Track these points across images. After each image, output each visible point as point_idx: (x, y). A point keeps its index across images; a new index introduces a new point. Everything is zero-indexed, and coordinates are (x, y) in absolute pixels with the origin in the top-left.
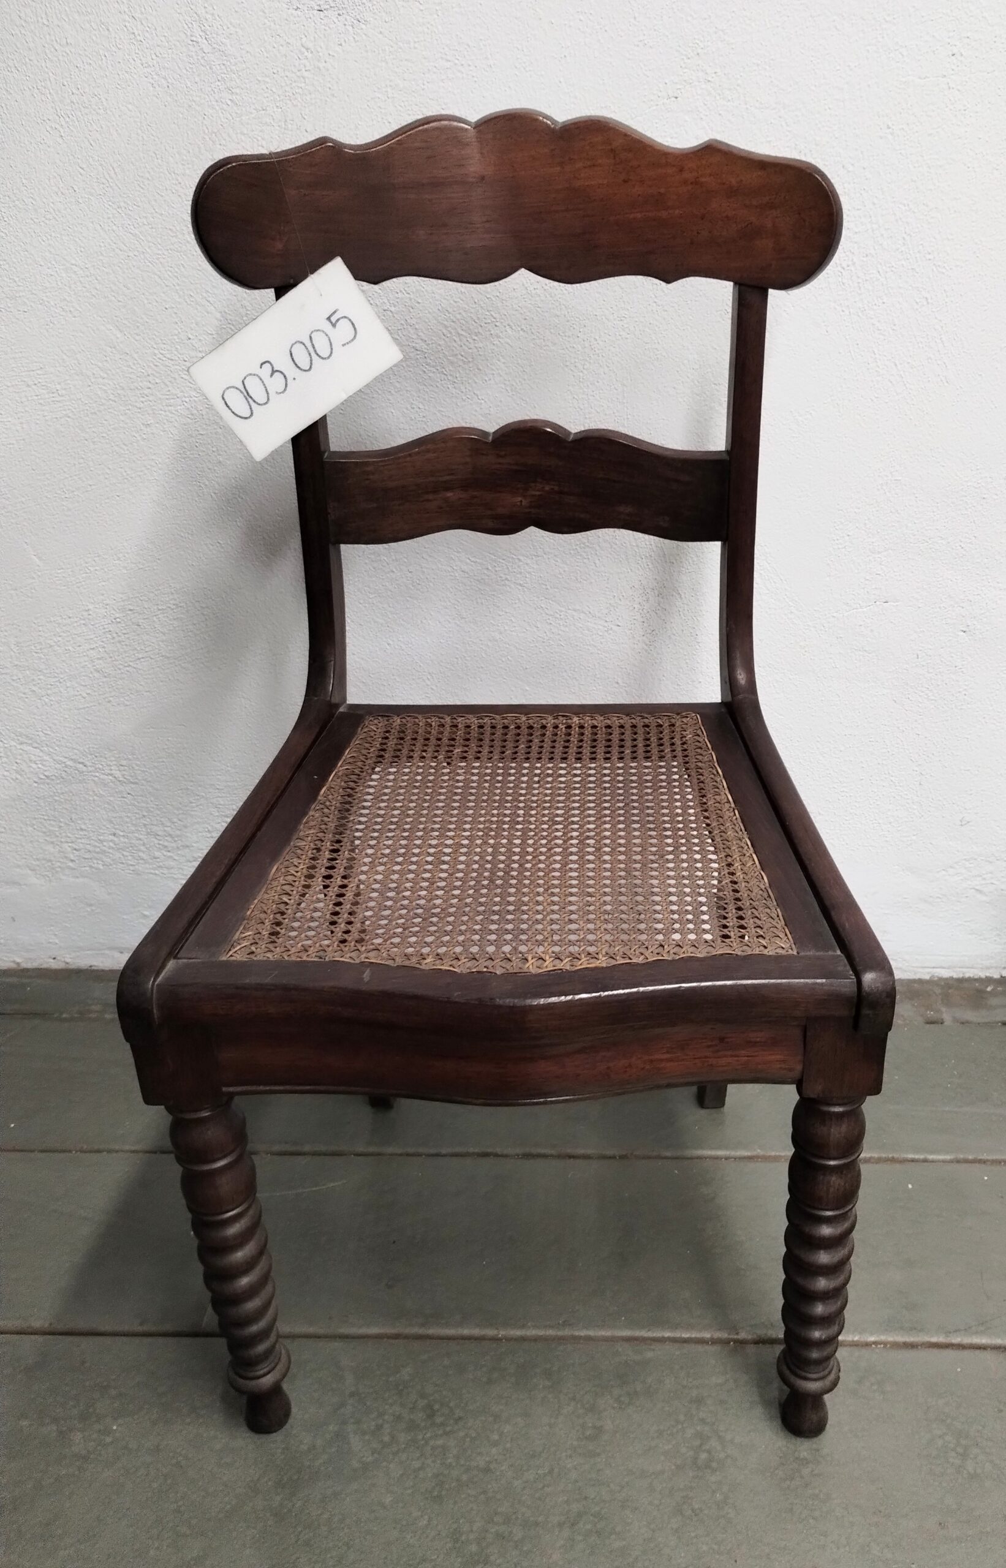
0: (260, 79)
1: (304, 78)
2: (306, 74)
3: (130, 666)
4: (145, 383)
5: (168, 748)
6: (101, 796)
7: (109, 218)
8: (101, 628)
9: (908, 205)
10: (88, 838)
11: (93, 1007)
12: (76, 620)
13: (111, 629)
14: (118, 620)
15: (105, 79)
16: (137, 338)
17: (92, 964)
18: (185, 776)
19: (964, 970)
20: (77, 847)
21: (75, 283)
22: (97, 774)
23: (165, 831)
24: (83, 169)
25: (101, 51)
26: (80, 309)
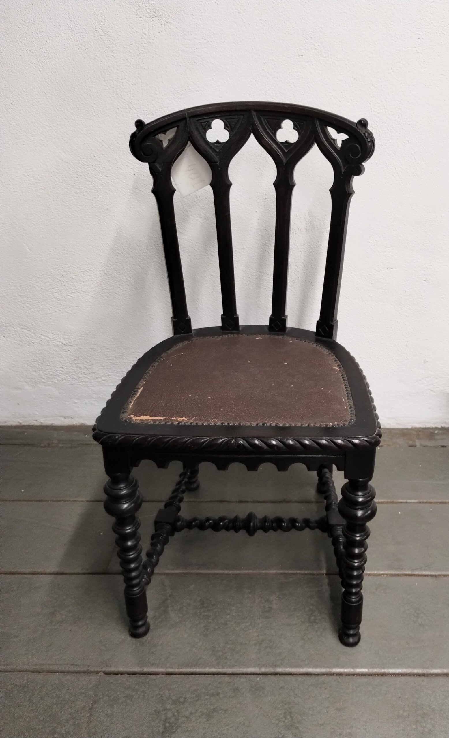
0: (125, 46)
1: (144, 46)
2: (144, 45)
3: (69, 296)
4: (76, 175)
5: (85, 331)
6: (56, 351)
7: (60, 105)
8: (57, 279)
9: (400, 102)
10: (51, 369)
11: (54, 442)
12: (46, 276)
13: (61, 280)
14: (64, 276)
15: (59, 46)
16: (73, 156)
17: (54, 423)
18: (93, 343)
19: (426, 424)
20: (46, 373)
21: (46, 133)
22: (55, 342)
23: (84, 366)
24: (48, 84)
25: (57, 35)
26: (47, 144)
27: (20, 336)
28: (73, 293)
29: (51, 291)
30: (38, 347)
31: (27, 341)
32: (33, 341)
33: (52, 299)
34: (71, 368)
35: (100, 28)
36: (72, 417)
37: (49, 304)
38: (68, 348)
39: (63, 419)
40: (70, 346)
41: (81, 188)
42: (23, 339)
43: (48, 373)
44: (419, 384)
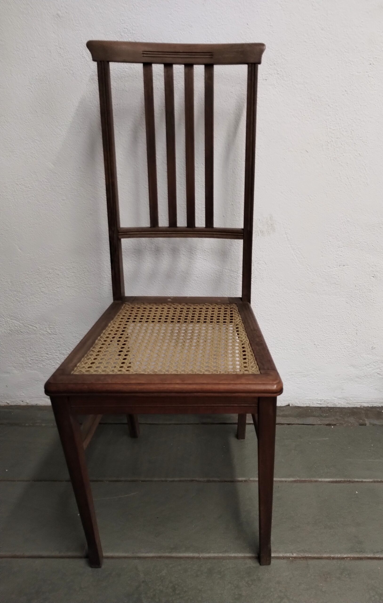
27: (10, 326)
28: (58, 287)
29: (38, 286)
30: (26, 335)
31: (16, 330)
32: (21, 331)
33: (40, 293)
34: (56, 354)
37: (37, 298)
38: (53, 336)
40: (54, 334)
41: (67, 195)
42: (13, 328)
43: (34, 358)
44: (367, 368)
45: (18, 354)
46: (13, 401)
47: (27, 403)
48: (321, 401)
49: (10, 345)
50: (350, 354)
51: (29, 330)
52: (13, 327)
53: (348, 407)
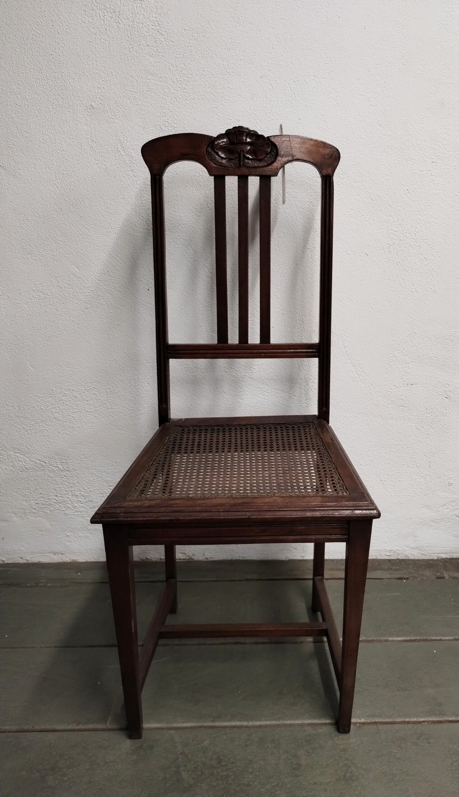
27: (13, 461)
28: (75, 412)
29: (51, 411)
30: (32, 473)
31: (19, 466)
32: (26, 467)
33: (52, 419)
34: (67, 496)
35: (121, 148)
36: (62, 552)
37: (48, 425)
38: (65, 473)
39: (52, 555)
40: (67, 471)
41: (91, 303)
42: (16, 464)
43: (40, 502)
44: (444, 509)
45: (21, 496)
46: (9, 558)
47: (27, 560)
48: (390, 552)
49: (11, 484)
50: (424, 492)
51: (35, 466)
52: (16, 462)
53: (423, 559)
